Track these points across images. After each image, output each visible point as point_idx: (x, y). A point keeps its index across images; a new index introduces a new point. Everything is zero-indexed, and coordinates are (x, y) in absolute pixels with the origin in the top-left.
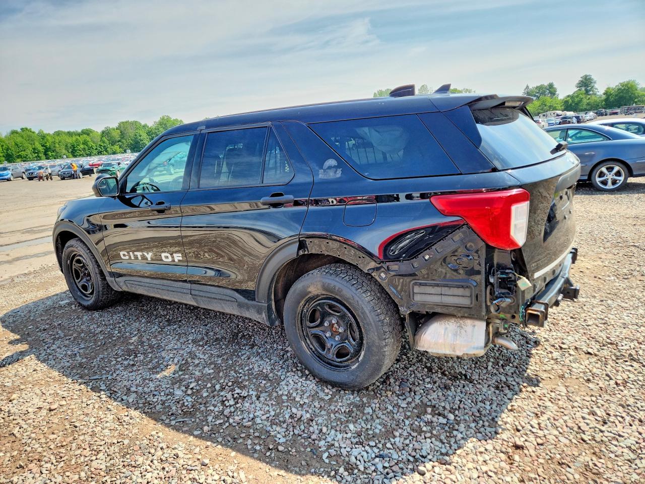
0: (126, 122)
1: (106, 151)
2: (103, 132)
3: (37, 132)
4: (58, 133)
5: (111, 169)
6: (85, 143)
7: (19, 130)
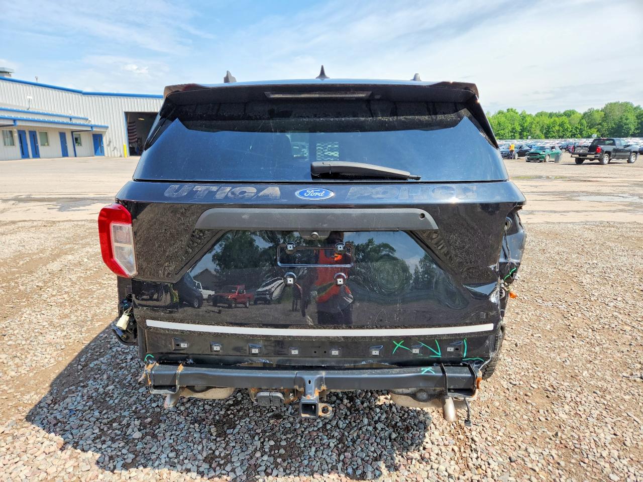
0: (615, 104)
1: (581, 134)
2: (585, 114)
3: (520, 113)
4: (540, 114)
5: (541, 153)
6: (561, 125)
7: (505, 111)
